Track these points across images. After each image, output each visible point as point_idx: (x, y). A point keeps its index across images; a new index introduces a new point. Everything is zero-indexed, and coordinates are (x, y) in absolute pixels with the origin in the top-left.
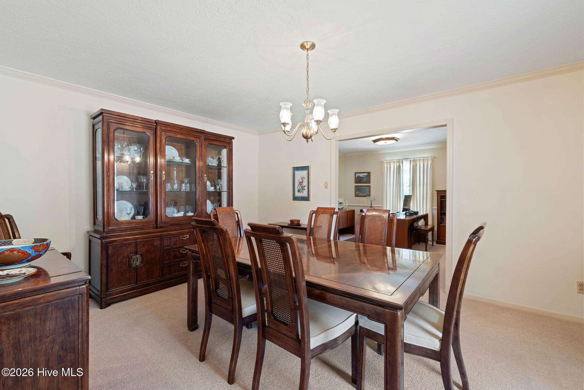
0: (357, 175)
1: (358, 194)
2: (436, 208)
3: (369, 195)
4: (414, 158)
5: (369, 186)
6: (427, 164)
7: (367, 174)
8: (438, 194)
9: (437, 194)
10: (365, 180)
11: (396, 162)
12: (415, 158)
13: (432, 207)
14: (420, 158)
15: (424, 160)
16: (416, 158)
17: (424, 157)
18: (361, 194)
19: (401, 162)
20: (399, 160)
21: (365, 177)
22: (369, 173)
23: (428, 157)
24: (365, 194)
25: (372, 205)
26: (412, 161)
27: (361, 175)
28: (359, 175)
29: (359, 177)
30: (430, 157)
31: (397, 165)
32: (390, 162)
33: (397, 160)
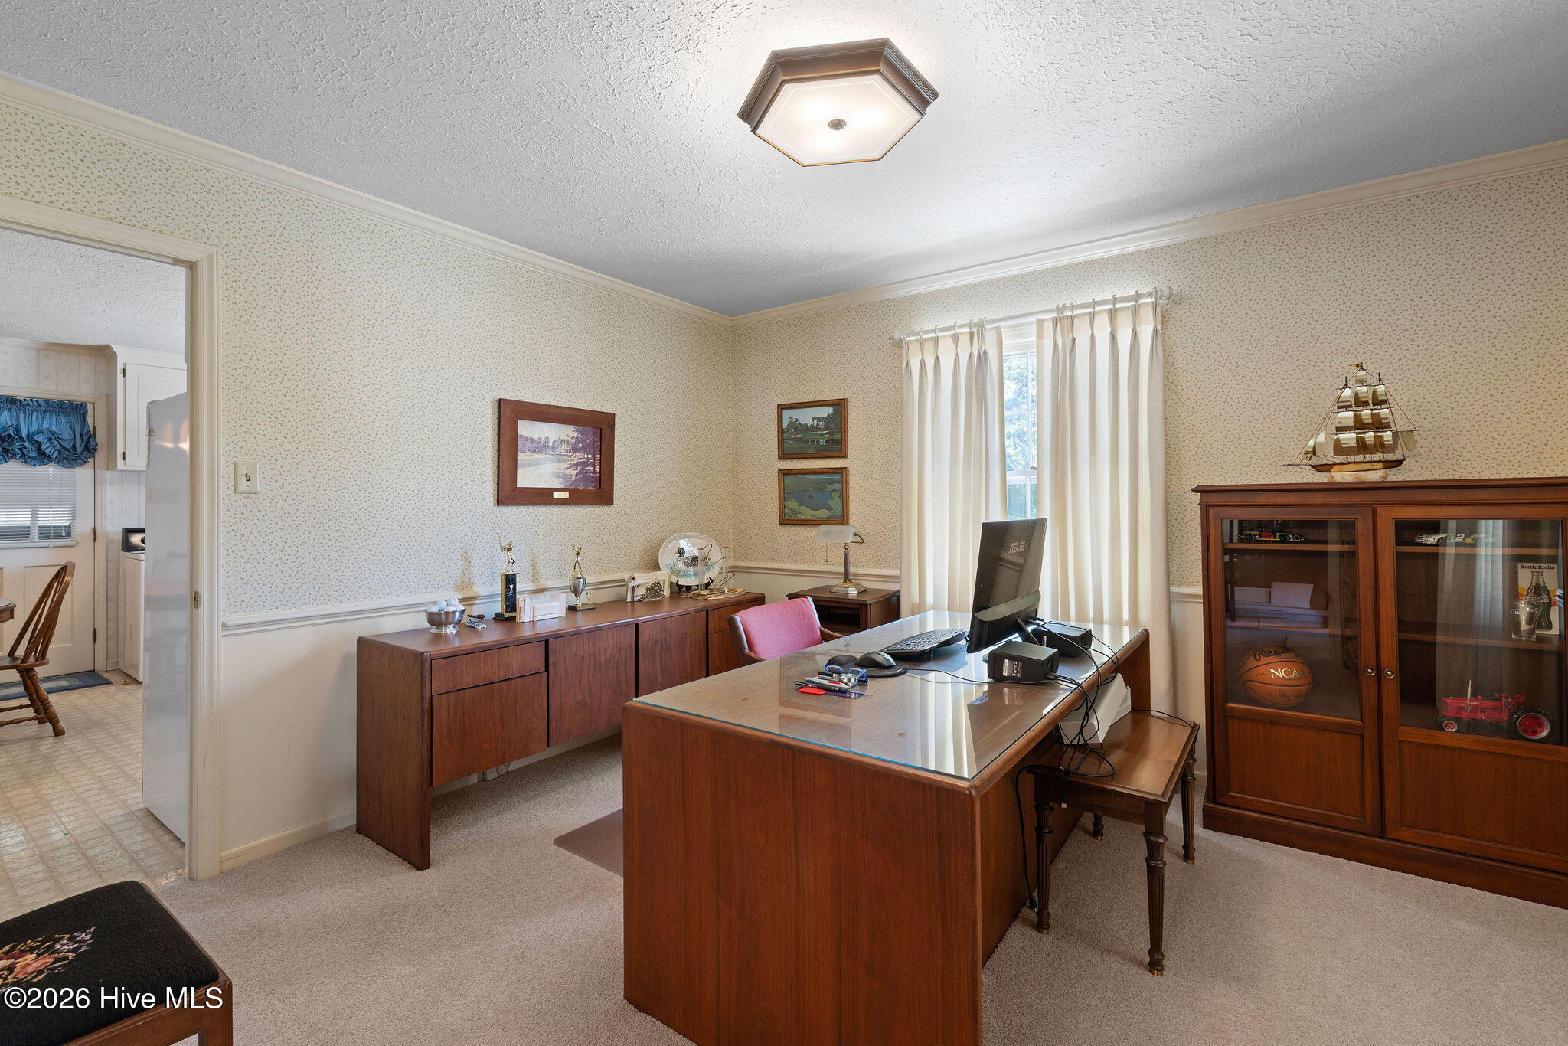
0: (787, 415)
1: (794, 511)
2: (1199, 590)
3: (842, 520)
4: (1058, 310)
5: (842, 471)
6: (1135, 334)
7: (829, 410)
8: (1211, 511)
9: (1205, 508)
10: (822, 442)
11: (964, 341)
12: (1064, 308)
13: (1168, 585)
14: (1095, 303)
15: (1113, 314)
16: (1073, 307)
17: (1115, 300)
18: (807, 513)
19: (991, 337)
20: (981, 325)
21: (822, 425)
22: (839, 405)
23: (1138, 296)
24: (823, 513)
25: (852, 570)
26: (1048, 327)
27: (806, 417)
28: (796, 414)
29: (796, 426)
30: (1150, 295)
31: (971, 356)
32: (936, 340)
33: (970, 325)
